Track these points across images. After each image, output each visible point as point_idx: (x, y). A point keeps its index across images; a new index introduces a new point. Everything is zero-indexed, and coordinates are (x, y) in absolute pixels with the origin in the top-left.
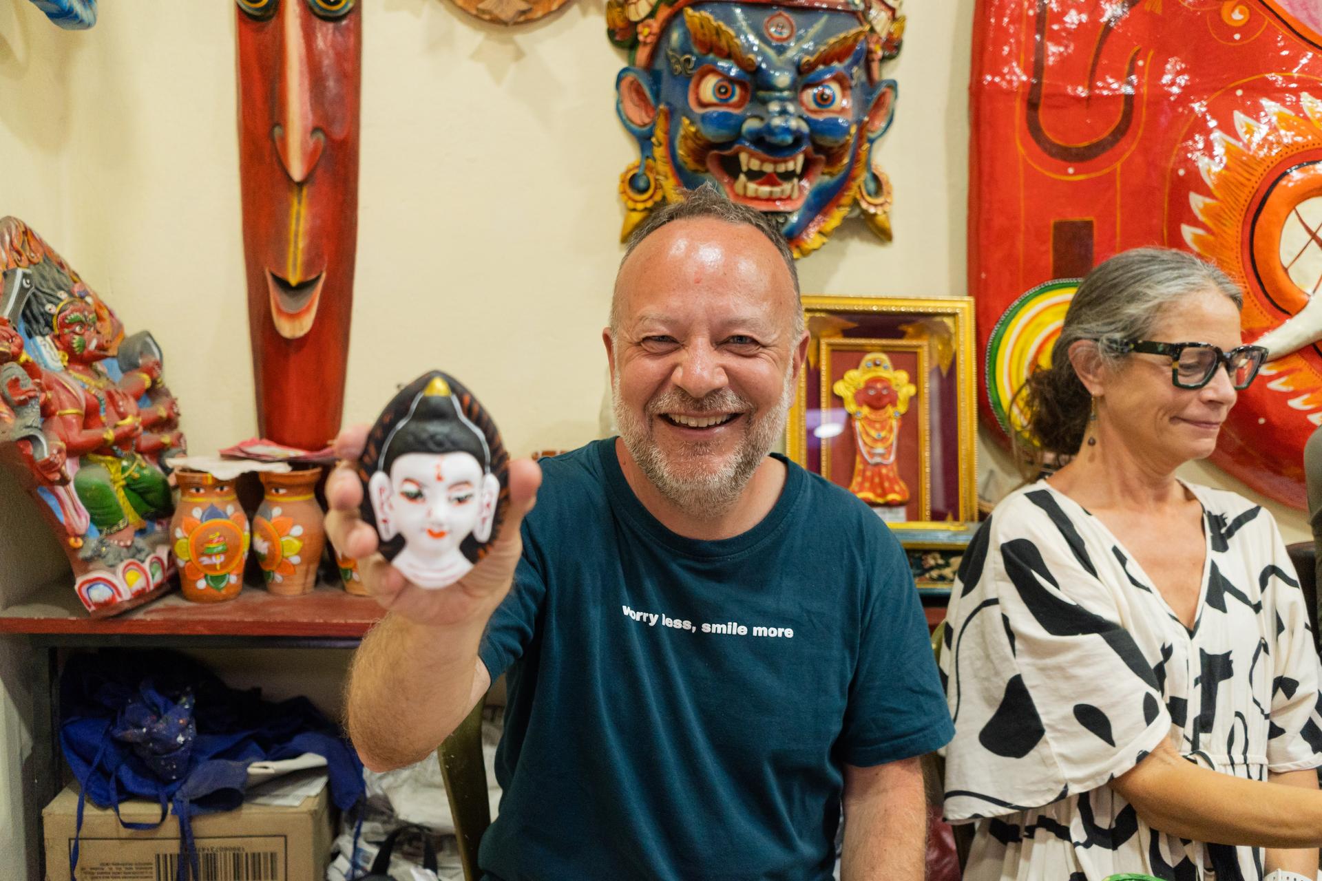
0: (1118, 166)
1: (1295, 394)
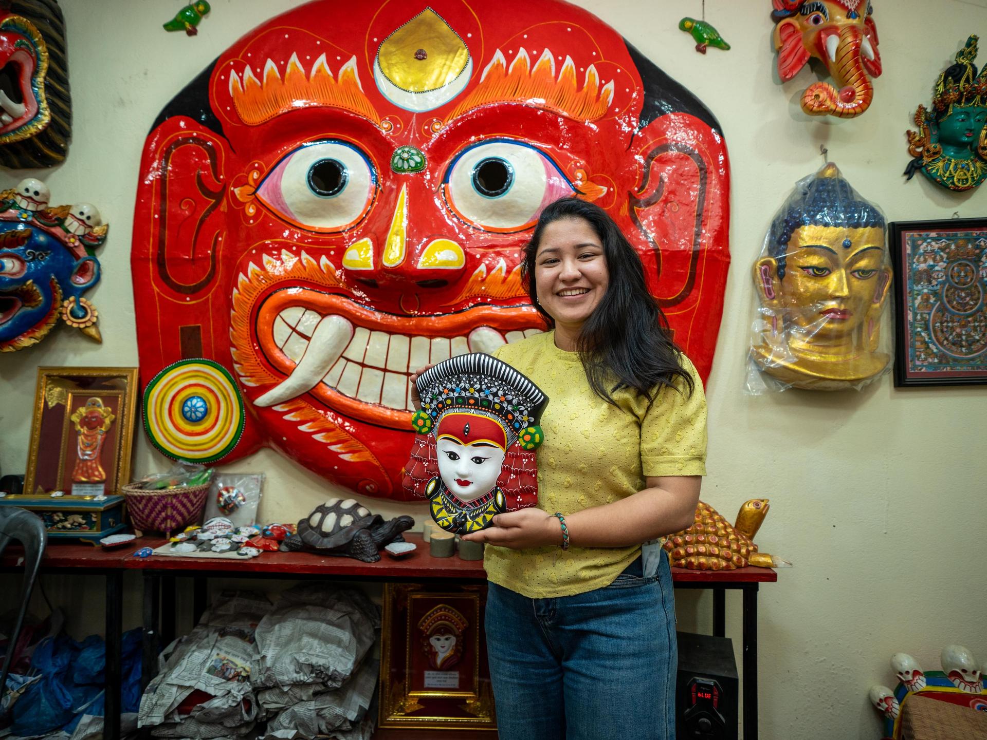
0: (210, 295)
1: (302, 423)
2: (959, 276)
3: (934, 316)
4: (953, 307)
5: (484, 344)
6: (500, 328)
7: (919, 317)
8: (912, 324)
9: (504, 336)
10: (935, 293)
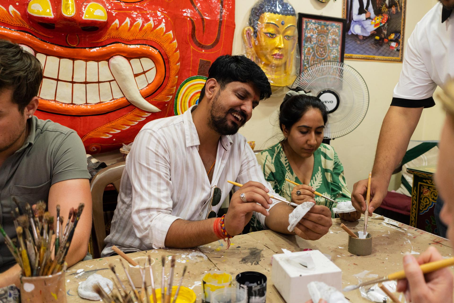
2: (321, 41)
3: (311, 58)
4: (318, 55)
5: (119, 65)
6: (127, 57)
7: (306, 58)
8: (303, 61)
9: (129, 61)
10: (313, 48)
